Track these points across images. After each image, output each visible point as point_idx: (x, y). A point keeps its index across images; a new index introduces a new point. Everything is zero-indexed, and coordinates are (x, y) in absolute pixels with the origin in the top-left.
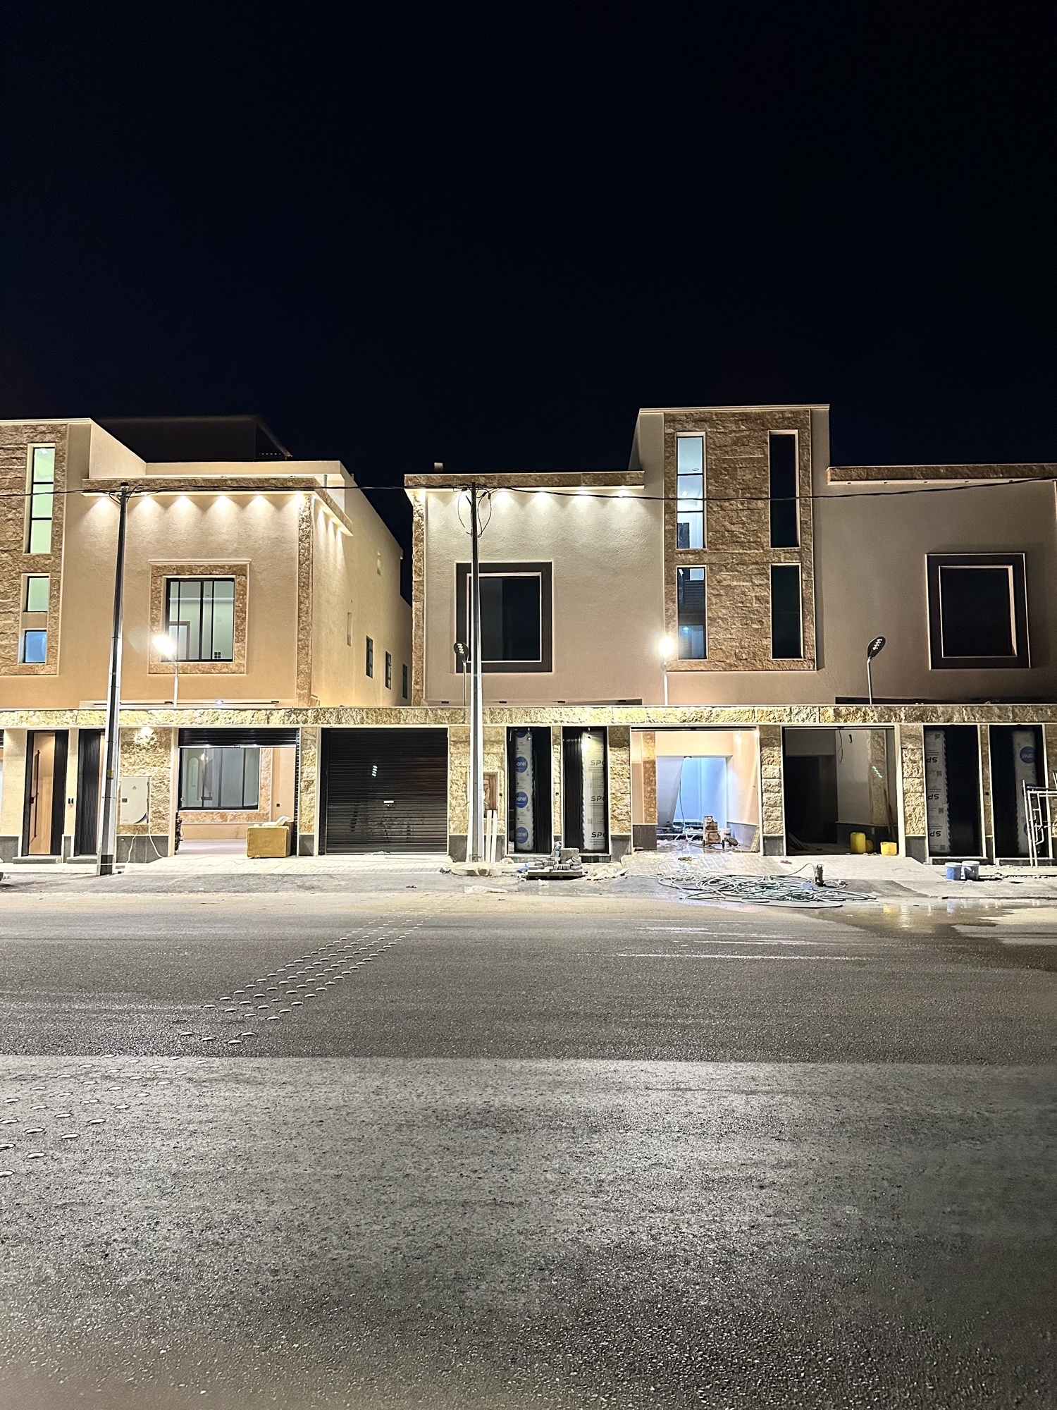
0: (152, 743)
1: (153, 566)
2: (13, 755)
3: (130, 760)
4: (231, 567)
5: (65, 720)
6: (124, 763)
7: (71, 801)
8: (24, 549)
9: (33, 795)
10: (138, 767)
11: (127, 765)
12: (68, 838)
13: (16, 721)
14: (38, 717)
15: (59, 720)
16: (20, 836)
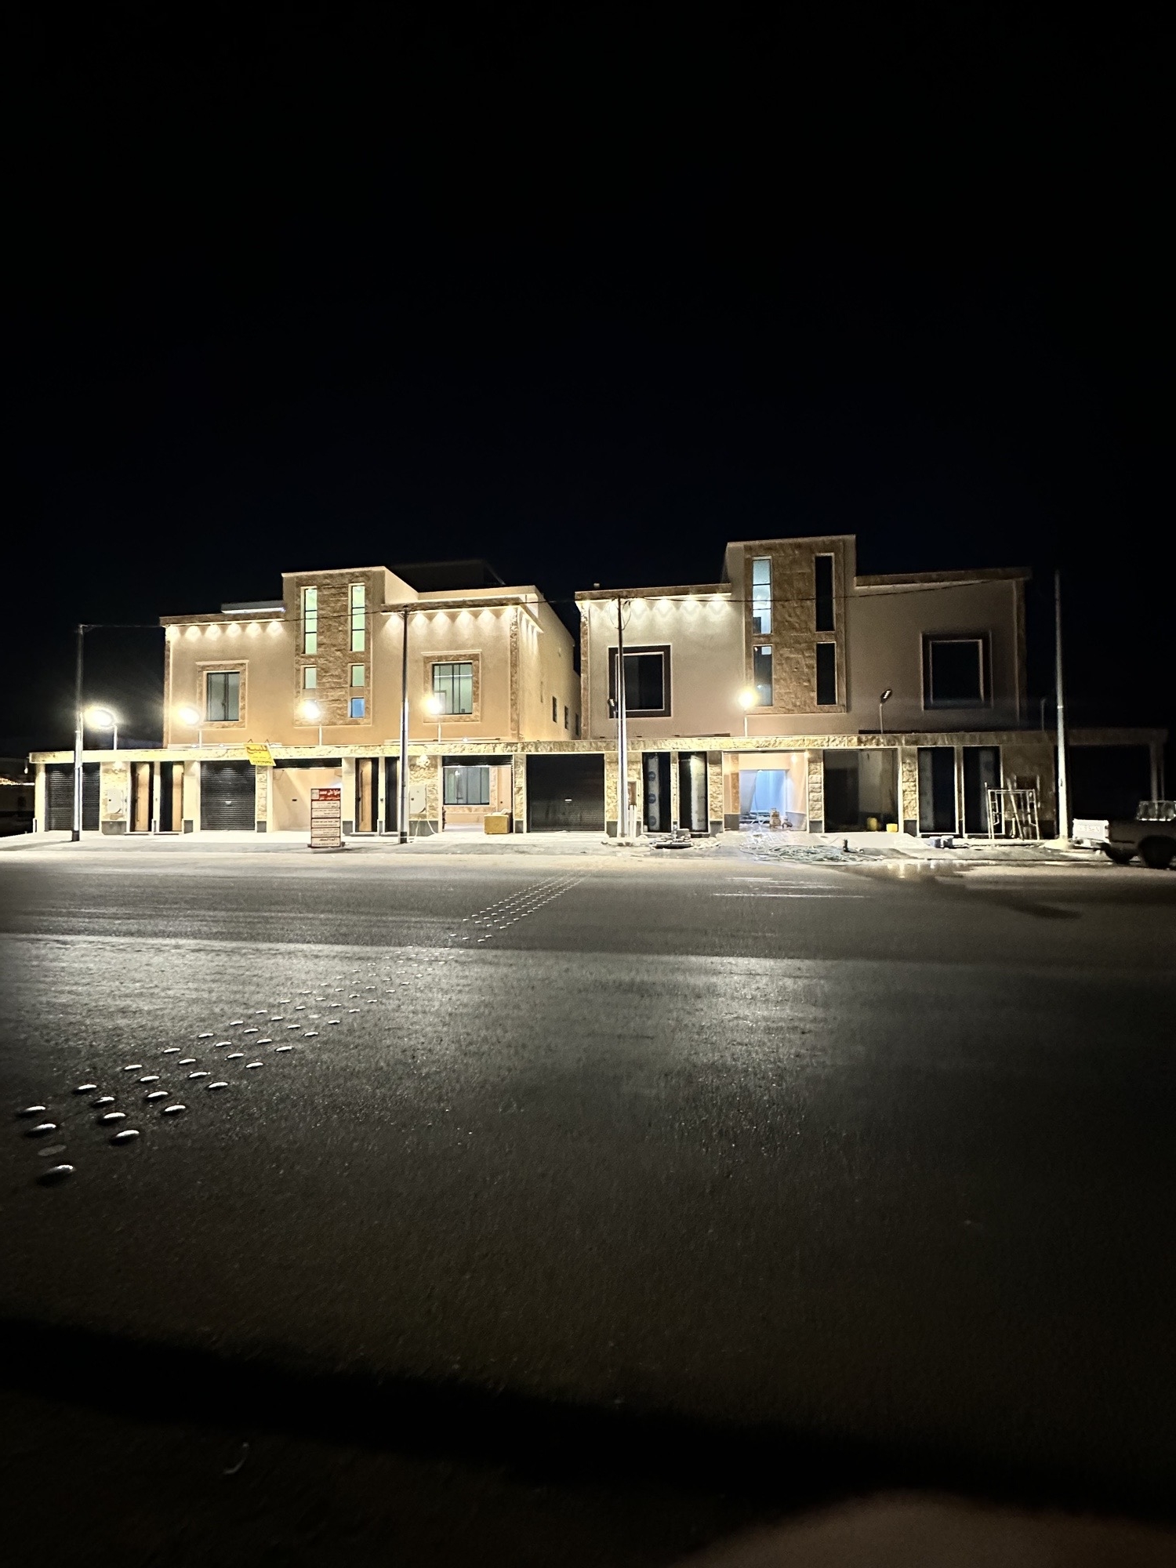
0: (427, 764)
1: (424, 657)
2: (348, 773)
3: (416, 776)
4: (470, 655)
5: (377, 751)
6: (412, 777)
7: (382, 800)
8: (349, 648)
9: (360, 796)
10: (421, 779)
12: (381, 822)
13: (349, 753)
14: (361, 750)
15: (373, 752)
16: (354, 820)
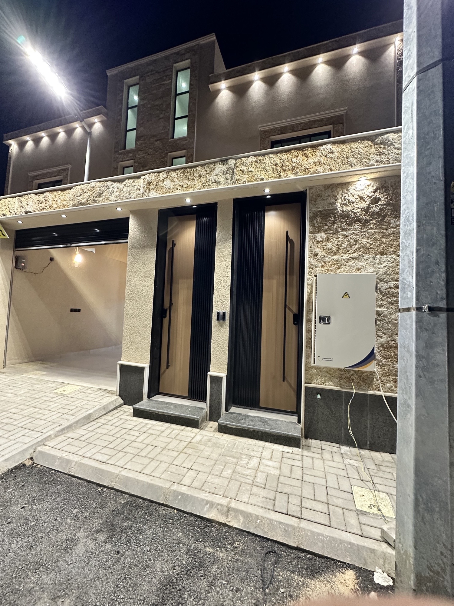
1: (261, 131)
3: (329, 245)
4: (328, 119)
5: (213, 177)
6: (317, 250)
7: (221, 317)
8: (170, 136)
9: (166, 305)
10: (346, 256)
11: (321, 253)
12: (217, 380)
13: (142, 191)
14: (173, 180)
15: (204, 180)
16: (146, 365)
